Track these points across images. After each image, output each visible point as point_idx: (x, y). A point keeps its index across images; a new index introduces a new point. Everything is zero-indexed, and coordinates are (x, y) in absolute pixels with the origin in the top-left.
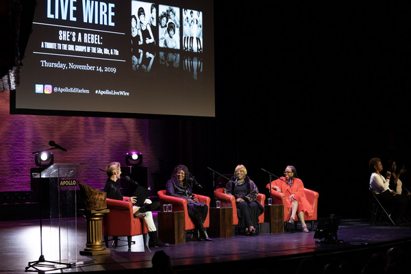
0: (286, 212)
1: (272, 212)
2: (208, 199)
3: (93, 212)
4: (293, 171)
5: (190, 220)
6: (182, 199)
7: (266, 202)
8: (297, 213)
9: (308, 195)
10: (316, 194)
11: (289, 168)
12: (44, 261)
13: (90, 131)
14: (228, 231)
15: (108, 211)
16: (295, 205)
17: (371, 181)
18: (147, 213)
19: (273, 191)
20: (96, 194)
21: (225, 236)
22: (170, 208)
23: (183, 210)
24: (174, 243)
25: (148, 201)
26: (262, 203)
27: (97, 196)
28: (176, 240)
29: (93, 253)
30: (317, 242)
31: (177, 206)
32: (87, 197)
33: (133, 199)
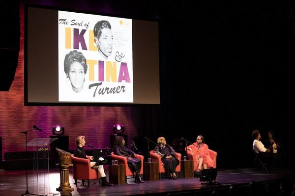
0: (195, 165)
1: (185, 165)
2: (142, 157)
3: (63, 165)
4: (202, 139)
5: (129, 170)
6: (124, 157)
7: (182, 158)
8: (203, 165)
9: (211, 154)
10: (215, 153)
11: (199, 137)
12: (29, 194)
13: (91, 112)
14: (156, 177)
15: (72, 165)
16: (201, 160)
17: (254, 144)
18: (100, 166)
19: (188, 152)
20: (64, 155)
21: (153, 180)
22: (116, 163)
23: (125, 164)
24: (118, 184)
25: (101, 159)
26: (179, 159)
27: (65, 157)
28: (119, 182)
29: (63, 190)
30: (202, 184)
31: (121, 161)
32: (59, 157)
33: (91, 158)
